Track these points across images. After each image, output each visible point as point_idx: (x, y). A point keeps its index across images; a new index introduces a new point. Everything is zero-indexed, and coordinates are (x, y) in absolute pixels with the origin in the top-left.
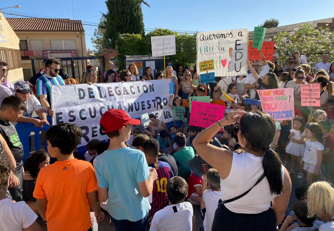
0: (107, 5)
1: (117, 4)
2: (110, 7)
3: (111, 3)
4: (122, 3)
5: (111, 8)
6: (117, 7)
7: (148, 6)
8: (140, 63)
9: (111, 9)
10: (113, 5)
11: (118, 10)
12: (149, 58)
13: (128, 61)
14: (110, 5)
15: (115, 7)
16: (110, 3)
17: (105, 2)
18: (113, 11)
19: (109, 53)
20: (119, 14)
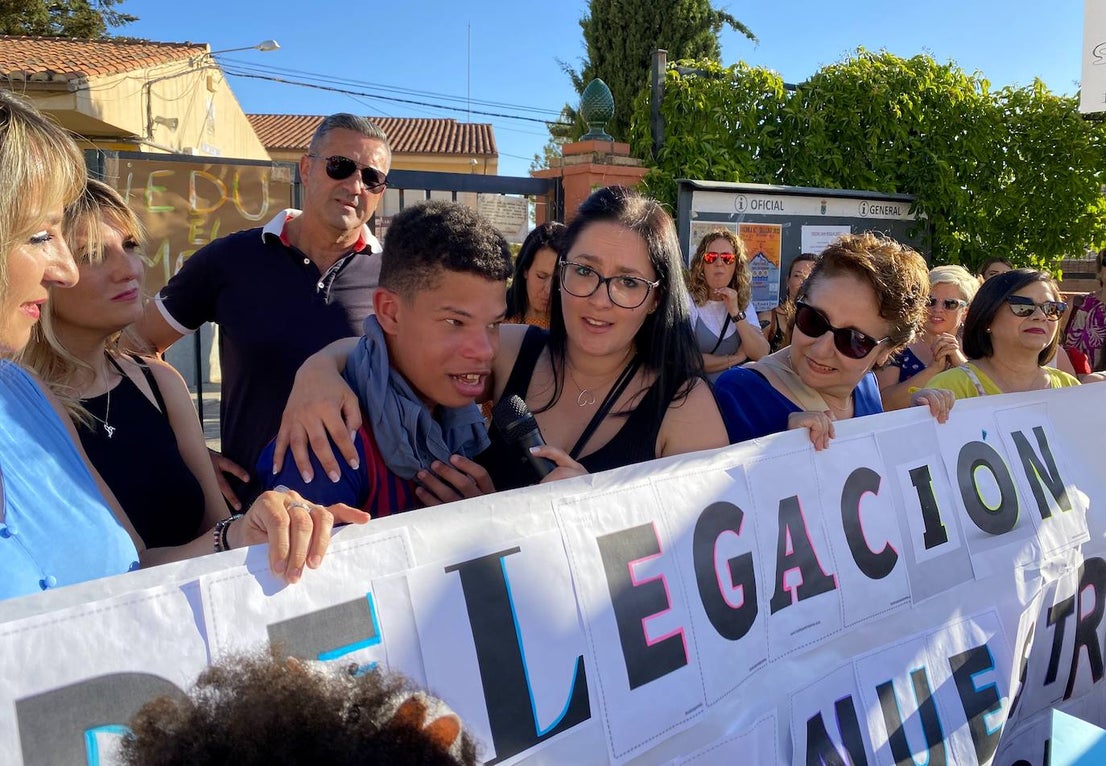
0: (586, 34)
1: (624, 28)
2: (597, 40)
3: (603, 27)
4: (646, 25)
5: (599, 44)
6: (624, 41)
7: (750, 36)
8: (769, 229)
9: (599, 49)
10: (610, 32)
11: (628, 51)
12: (823, 209)
13: (703, 216)
14: (597, 34)
15: (617, 41)
16: (600, 27)
17: (581, 23)
18: (609, 57)
19: (595, 161)
20: (630, 66)
